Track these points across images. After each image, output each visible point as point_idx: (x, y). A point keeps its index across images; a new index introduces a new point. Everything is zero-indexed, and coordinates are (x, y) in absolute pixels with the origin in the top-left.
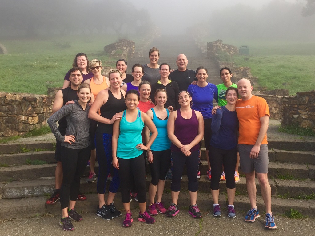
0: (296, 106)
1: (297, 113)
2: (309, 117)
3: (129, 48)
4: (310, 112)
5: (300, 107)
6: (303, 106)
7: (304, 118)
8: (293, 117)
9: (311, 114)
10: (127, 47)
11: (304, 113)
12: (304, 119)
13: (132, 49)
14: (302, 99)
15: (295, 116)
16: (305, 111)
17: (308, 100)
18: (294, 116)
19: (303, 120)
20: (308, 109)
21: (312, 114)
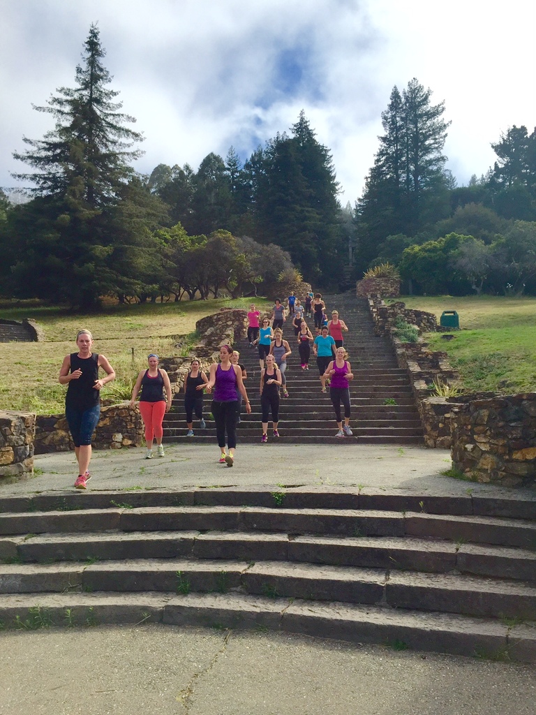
0: (469, 427)
1: (472, 441)
2: (492, 449)
3: (236, 323)
4: (492, 438)
5: (476, 429)
6: (481, 428)
7: (484, 449)
8: (466, 449)
9: (495, 442)
10: (233, 321)
11: (484, 441)
12: (484, 452)
13: (242, 324)
14: (479, 414)
15: (469, 447)
16: (485, 437)
17: (489, 416)
18: (467, 446)
19: (482, 455)
20: (489, 433)
21: (497, 443)
